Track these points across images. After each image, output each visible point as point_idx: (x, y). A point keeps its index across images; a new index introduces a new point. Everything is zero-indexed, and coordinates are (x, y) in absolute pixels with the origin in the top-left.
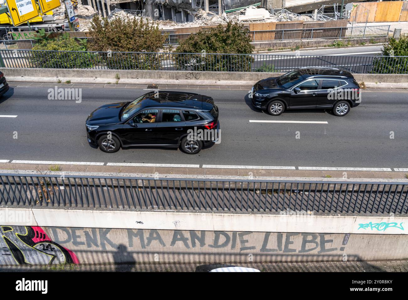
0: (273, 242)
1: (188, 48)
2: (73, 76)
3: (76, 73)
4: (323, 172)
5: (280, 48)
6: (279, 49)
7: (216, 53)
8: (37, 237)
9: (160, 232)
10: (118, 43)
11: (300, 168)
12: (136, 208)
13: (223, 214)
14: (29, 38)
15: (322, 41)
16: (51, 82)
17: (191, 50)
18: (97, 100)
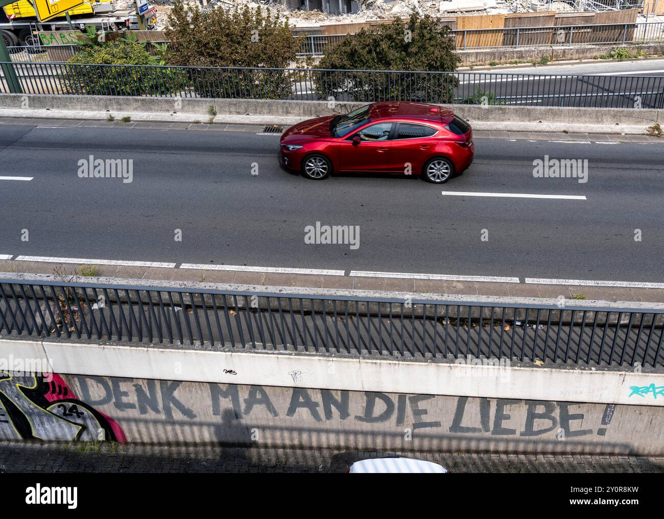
0: (473, 415)
1: (340, 61)
2: (136, 109)
3: (139, 104)
4: (571, 288)
5: (513, 60)
6: (511, 63)
7: (390, 69)
8: (54, 392)
9: (267, 390)
10: (216, 51)
11: (528, 280)
12: (223, 345)
13: (378, 361)
14: (68, 42)
15: (590, 49)
16: (96, 120)
17: (345, 65)
18: (174, 152)
